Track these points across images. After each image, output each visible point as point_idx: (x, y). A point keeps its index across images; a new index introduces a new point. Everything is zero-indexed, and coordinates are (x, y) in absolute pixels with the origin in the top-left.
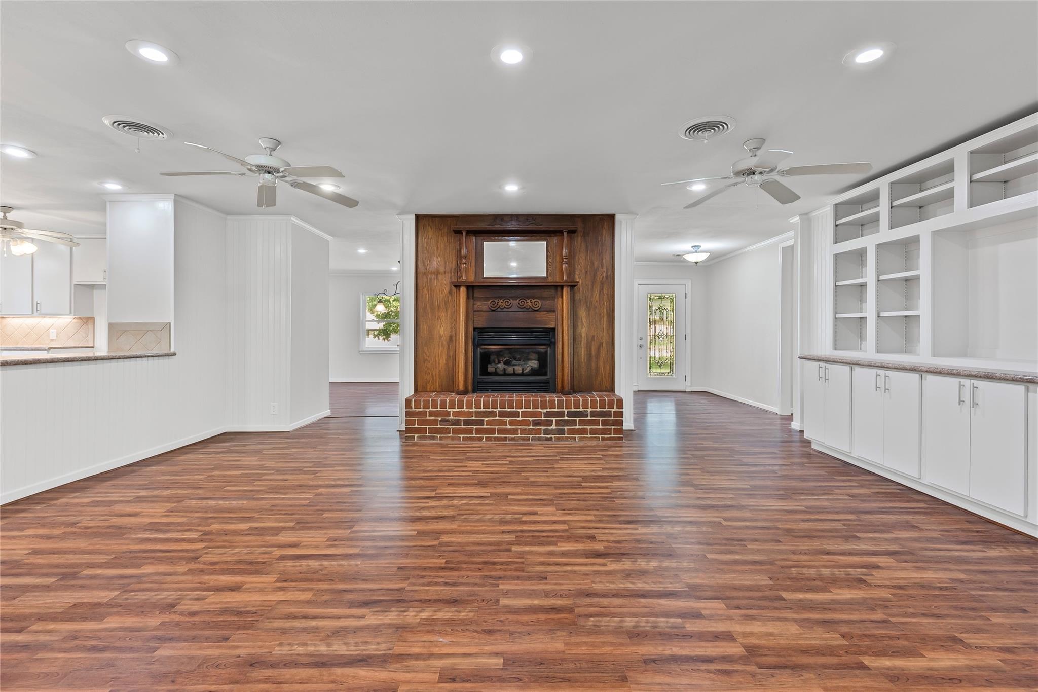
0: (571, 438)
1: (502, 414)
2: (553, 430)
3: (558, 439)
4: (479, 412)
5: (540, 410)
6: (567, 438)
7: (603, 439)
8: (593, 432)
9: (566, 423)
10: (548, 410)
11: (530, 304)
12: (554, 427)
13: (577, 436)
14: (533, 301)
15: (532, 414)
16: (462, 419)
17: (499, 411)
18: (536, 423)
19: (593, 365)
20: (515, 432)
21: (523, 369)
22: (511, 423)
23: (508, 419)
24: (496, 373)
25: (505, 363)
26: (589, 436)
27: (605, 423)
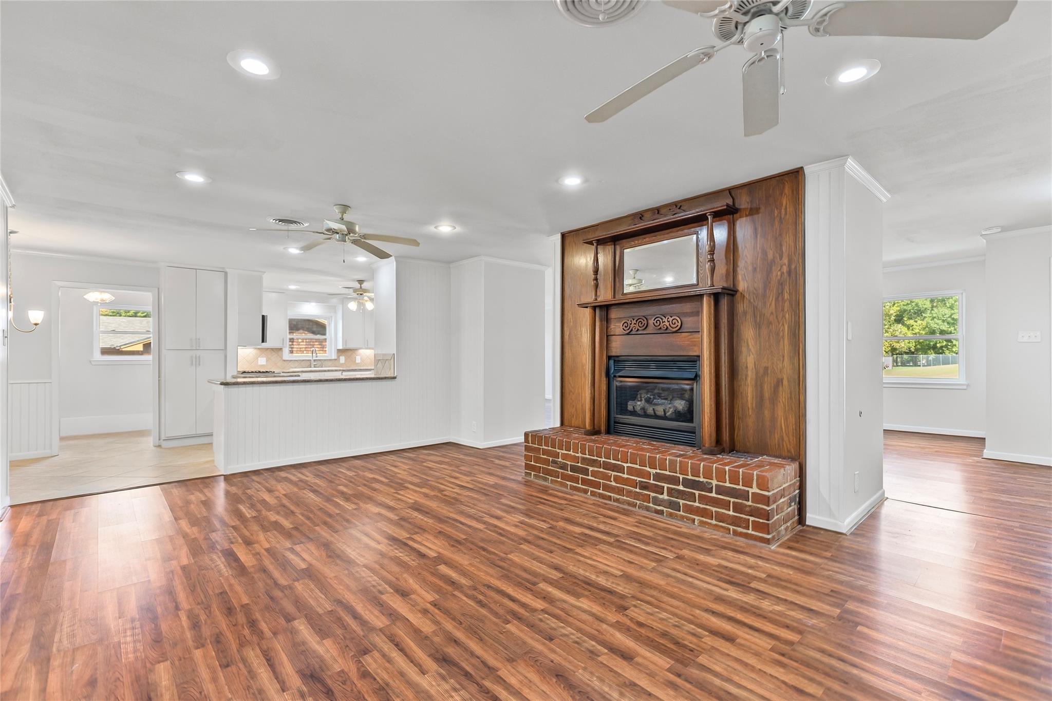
0: (688, 519)
1: (607, 466)
2: (663, 500)
3: (671, 515)
4: (583, 459)
5: (648, 469)
6: (683, 517)
7: (736, 533)
8: (721, 518)
9: (681, 494)
10: (658, 471)
11: (667, 324)
12: (665, 496)
13: (697, 518)
14: (671, 319)
15: (639, 473)
16: (569, 463)
17: (603, 461)
18: (644, 487)
19: (767, 413)
20: (620, 491)
21: (664, 411)
22: (617, 479)
23: (614, 473)
24: (634, 413)
25: (648, 401)
26: (714, 522)
27: (738, 508)
